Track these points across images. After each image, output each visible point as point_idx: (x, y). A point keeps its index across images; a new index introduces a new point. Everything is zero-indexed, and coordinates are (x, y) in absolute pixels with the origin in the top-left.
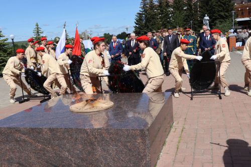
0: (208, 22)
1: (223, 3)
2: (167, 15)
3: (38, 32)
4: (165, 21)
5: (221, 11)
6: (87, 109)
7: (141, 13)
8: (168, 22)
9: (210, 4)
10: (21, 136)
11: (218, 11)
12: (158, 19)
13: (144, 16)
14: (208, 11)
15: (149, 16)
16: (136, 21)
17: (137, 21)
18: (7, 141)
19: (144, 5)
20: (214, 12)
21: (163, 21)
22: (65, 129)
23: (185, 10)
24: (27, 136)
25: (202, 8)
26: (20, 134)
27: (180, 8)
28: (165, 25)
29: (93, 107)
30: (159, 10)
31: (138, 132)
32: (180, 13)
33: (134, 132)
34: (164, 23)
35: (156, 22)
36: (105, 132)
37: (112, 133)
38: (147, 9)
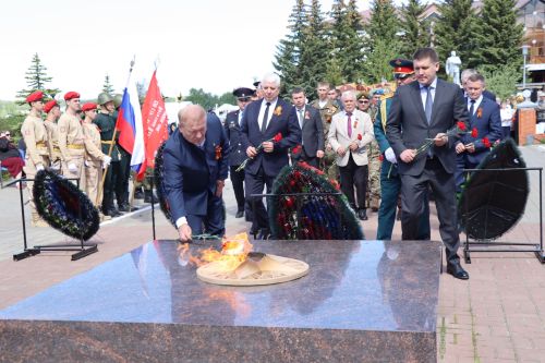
0: (457, 70)
1: (496, 26)
2: (355, 49)
3: (38, 78)
4: (349, 64)
5: (490, 45)
6: (247, 277)
7: (290, 40)
8: (357, 67)
9: (463, 25)
10: (90, 344)
11: (483, 46)
12: (331, 57)
13: (296, 48)
14: (456, 43)
15: (310, 50)
16: (276, 61)
17: (280, 61)
18: (51, 355)
19: (300, 21)
20: (474, 47)
21: (345, 62)
22: (213, 326)
23: (400, 38)
24: (106, 343)
25: (442, 35)
26: (88, 339)
27: (389, 33)
28: (348, 72)
29: (260, 273)
30: (334, 35)
31: (409, 341)
32: (387, 44)
33: (398, 339)
34: (348, 67)
35: (328, 66)
36: (320, 336)
37: (337, 340)
38: (306, 31)
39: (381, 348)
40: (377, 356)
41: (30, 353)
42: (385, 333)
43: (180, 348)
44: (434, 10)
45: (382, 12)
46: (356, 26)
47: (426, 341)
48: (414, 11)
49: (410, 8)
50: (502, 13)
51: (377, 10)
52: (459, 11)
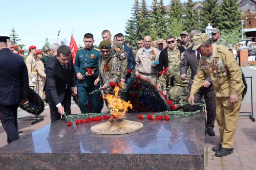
1: (230, 12)
2: (163, 23)
3: (14, 40)
4: (160, 30)
5: (226, 20)
6: (114, 131)
7: (132, 20)
8: (164, 31)
9: (213, 11)
10: (41, 164)
11: (223, 20)
12: (152, 27)
13: (135, 23)
14: (210, 20)
15: (142, 24)
16: (126, 30)
17: (128, 30)
19: (137, 11)
20: (218, 21)
21: (159, 29)
23: (184, 18)
24: (48, 163)
25: (204, 16)
26: (40, 161)
27: (179, 15)
28: (160, 34)
29: (120, 128)
30: (153, 17)
31: (191, 159)
32: (178, 21)
33: (186, 158)
34: (160, 32)
35: (150, 31)
36: (149, 158)
37: (157, 159)
38: (140, 15)
39: (178, 162)
40: (176, 166)
41: (13, 168)
42: (180, 155)
43: (83, 165)
44: (199, 4)
45: (175, 5)
46: (163, 12)
47: (199, 159)
48: (190, 5)
49: (188, 4)
50: (231, 5)
51: (173, 5)
52: (211, 5)
